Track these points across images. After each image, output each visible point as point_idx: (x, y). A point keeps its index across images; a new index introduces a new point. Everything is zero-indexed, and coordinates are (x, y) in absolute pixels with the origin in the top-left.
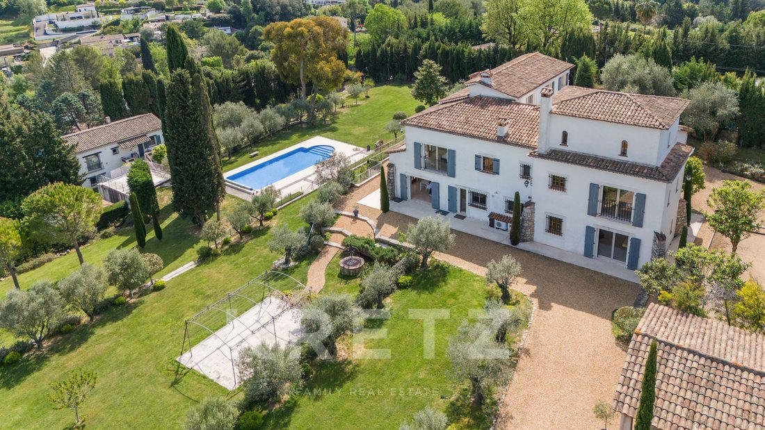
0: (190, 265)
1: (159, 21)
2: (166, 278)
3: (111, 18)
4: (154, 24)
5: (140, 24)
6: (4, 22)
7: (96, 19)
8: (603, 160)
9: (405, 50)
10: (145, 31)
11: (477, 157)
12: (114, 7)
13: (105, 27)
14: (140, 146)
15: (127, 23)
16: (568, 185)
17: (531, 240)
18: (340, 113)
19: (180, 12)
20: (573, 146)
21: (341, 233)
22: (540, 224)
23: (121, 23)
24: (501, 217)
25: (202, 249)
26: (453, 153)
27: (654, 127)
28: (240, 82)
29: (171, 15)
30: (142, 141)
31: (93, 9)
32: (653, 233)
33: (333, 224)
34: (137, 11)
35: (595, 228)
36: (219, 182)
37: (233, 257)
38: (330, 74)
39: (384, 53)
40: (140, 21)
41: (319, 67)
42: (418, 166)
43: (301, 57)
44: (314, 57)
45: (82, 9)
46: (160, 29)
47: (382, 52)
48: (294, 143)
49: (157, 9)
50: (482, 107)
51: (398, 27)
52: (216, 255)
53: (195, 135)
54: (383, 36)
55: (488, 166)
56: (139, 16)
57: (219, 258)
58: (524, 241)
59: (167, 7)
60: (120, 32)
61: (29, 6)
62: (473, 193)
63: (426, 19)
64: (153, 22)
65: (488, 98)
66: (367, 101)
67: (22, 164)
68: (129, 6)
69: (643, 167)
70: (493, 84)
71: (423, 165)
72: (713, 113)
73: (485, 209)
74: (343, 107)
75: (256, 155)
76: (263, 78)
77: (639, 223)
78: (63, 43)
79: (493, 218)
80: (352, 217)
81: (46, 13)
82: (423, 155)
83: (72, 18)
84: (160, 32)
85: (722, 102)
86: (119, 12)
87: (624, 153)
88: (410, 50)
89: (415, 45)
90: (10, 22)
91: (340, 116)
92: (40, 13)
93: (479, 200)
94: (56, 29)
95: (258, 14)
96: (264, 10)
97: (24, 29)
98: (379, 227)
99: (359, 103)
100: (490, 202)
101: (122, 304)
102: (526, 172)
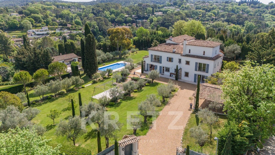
0: (90, 84)
1: (68, 33)
2: (85, 86)
3: (53, 32)
4: (67, 34)
5: (62, 34)
6: (18, 31)
7: (48, 31)
8: (199, 56)
9: (149, 40)
10: (64, 36)
11: (168, 58)
12: (53, 28)
13: (51, 34)
14: (70, 62)
15: (58, 33)
16: (190, 63)
17: (181, 79)
18: (128, 56)
19: (75, 31)
20: (192, 53)
21: (130, 77)
22: (183, 74)
23: (56, 33)
24: (173, 74)
25: (93, 81)
26: (161, 57)
27: (211, 47)
28: (98, 47)
29: (72, 31)
30: (71, 60)
31: (47, 28)
32: (211, 75)
33: (128, 76)
34: (61, 30)
35: (197, 74)
36: (97, 66)
37: (102, 83)
38: (126, 44)
39: (142, 41)
40: (62, 33)
41: (123, 41)
42: (152, 61)
43: (118, 39)
44: (122, 39)
45: (44, 28)
46: (68, 35)
47: (142, 40)
48: (115, 62)
49: (68, 29)
50: (169, 45)
51: (147, 34)
52: (97, 82)
53: (92, 52)
54: (142, 37)
55: (170, 60)
56: (62, 31)
57: (98, 83)
58: (179, 79)
59: (71, 29)
60: (56, 36)
61: (27, 27)
62: (166, 68)
63: (156, 32)
64: (66, 33)
65: (171, 43)
66: (137, 54)
67: (41, 62)
68: (59, 28)
69: (208, 58)
70: (173, 40)
71: (153, 61)
72: (233, 52)
73: (169, 72)
74: (129, 55)
75: (104, 64)
76: (105, 46)
77: (207, 72)
78: (37, 39)
79: (171, 74)
80: (133, 74)
81: (31, 29)
82: (153, 58)
83: (40, 31)
84: (68, 36)
85: (236, 49)
86: (55, 30)
87: (204, 54)
88: (150, 40)
89: (152, 38)
90: (20, 31)
91: (128, 57)
92: (30, 29)
93: (168, 70)
94: (35, 34)
95: (100, 32)
96: (102, 31)
97: (25, 34)
98: (141, 76)
99: (134, 54)
100: (170, 70)
101: (74, 90)
102: (180, 61)
